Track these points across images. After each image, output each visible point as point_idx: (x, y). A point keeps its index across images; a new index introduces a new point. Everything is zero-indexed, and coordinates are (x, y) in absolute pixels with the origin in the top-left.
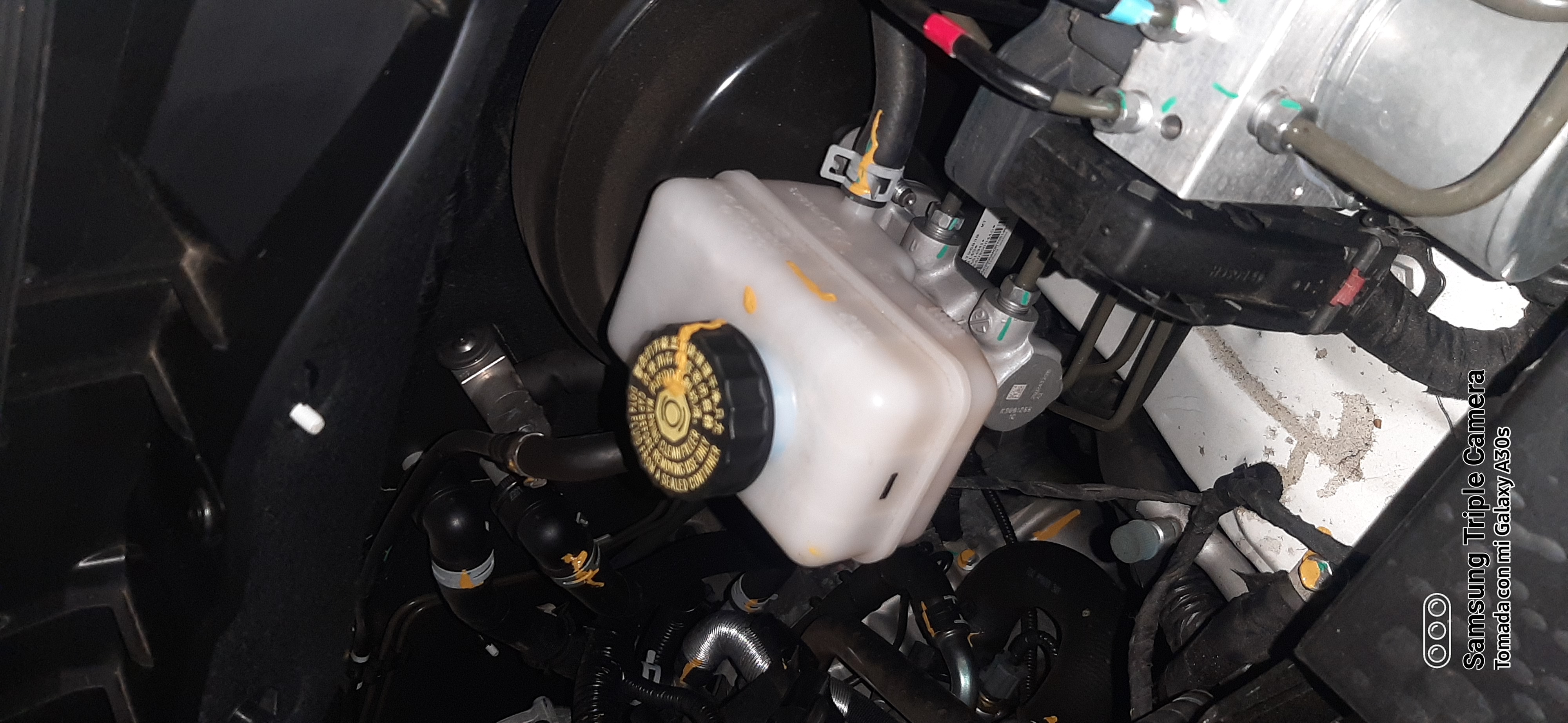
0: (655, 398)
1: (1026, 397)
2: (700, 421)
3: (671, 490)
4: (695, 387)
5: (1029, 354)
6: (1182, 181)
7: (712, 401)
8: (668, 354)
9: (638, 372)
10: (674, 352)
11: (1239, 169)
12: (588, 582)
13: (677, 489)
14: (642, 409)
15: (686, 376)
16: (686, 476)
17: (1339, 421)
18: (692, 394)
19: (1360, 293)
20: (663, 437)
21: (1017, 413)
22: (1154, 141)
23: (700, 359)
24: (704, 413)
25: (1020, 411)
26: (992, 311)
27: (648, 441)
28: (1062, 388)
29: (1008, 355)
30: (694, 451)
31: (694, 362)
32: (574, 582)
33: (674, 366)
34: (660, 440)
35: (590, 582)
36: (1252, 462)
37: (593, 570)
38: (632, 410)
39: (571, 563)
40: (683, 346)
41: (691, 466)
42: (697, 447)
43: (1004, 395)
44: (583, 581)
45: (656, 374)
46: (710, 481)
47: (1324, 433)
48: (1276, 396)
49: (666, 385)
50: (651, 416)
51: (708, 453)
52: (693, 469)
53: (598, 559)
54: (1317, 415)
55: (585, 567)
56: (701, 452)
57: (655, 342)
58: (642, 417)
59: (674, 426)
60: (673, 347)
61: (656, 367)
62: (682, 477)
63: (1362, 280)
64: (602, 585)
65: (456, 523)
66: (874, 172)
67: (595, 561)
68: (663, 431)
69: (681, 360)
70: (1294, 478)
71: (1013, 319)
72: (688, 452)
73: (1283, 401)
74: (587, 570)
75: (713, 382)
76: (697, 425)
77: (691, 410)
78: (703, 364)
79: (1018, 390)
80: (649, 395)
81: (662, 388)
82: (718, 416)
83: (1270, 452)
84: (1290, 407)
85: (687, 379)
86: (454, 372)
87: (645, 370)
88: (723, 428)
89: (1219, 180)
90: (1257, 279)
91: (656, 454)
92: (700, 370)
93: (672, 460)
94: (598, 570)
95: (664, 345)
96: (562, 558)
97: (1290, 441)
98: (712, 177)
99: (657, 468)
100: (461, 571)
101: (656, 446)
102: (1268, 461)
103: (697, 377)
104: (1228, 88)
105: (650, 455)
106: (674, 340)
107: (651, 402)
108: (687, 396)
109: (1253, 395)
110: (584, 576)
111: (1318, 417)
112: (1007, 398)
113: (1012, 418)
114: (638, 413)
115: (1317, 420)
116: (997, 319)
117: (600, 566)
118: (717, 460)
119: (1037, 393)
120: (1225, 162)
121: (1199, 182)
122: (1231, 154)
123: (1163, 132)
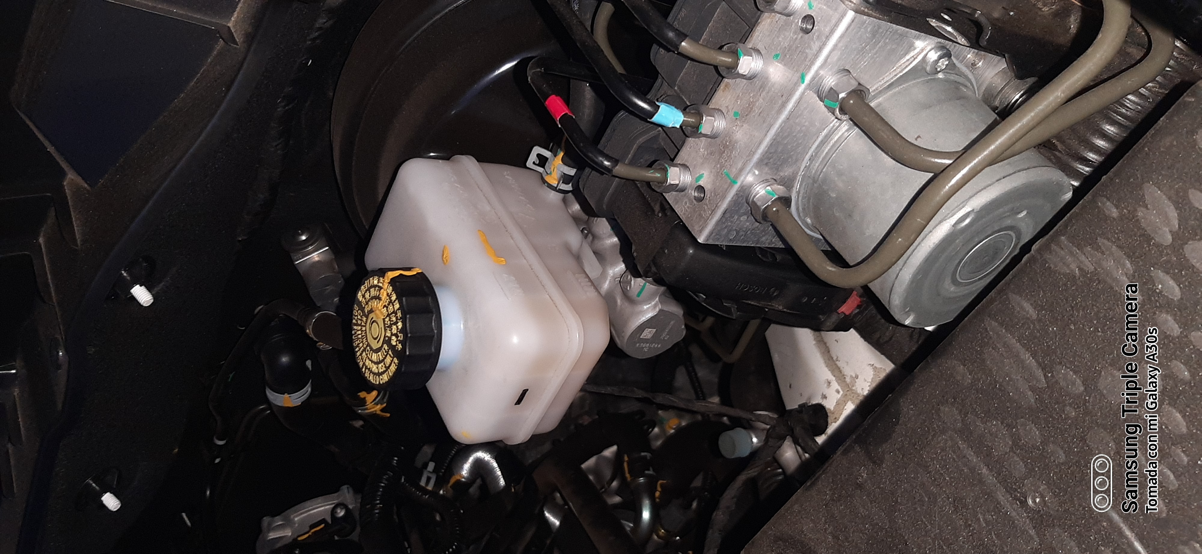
0: (367, 317)
1: (655, 338)
2: (390, 339)
3: (370, 381)
4: (388, 315)
5: (657, 310)
6: (701, 231)
7: (397, 327)
8: (377, 288)
9: (359, 295)
10: (381, 288)
11: (745, 226)
12: (377, 413)
13: (372, 381)
14: (359, 322)
15: (385, 306)
16: (379, 374)
17: (869, 384)
18: (388, 318)
19: (859, 307)
20: (368, 345)
21: (650, 348)
22: (689, 201)
23: (394, 297)
24: (392, 335)
25: (652, 346)
26: (634, 278)
27: (361, 345)
28: (684, 333)
29: (645, 307)
30: (385, 358)
31: (390, 298)
32: (367, 411)
33: (378, 298)
34: (367, 347)
35: (379, 412)
36: (814, 402)
37: (382, 404)
38: (354, 321)
39: (365, 398)
40: (386, 285)
41: (381, 368)
42: (386, 356)
43: (638, 335)
44: (373, 411)
45: (369, 301)
46: (392, 380)
47: (859, 391)
48: (835, 358)
49: (373, 309)
50: (364, 329)
51: (392, 361)
52: (382, 370)
53: (387, 397)
54: (857, 377)
55: (375, 402)
56: (388, 360)
57: (371, 279)
58: (360, 328)
59: (375, 339)
60: (380, 285)
61: (370, 296)
62: (374, 374)
63: (859, 299)
64: (388, 415)
65: (285, 359)
66: (562, 170)
67: (383, 398)
68: (369, 341)
69: (384, 296)
70: (835, 418)
71: (647, 284)
72: (381, 358)
73: (839, 364)
74: (377, 404)
75: (399, 314)
76: (387, 341)
77: (385, 330)
78: (395, 301)
79: (650, 332)
80: (364, 315)
81: (371, 311)
82: (399, 338)
83: (824, 397)
84: (841, 368)
85: (385, 308)
87: (364, 296)
88: (401, 347)
89: (729, 232)
90: (774, 293)
91: (364, 354)
92: (393, 305)
93: (372, 362)
94: (385, 405)
95: (376, 282)
96: (359, 394)
97: (838, 392)
98: (448, 159)
99: (364, 364)
100: (284, 394)
101: (364, 350)
102: (822, 403)
103: (391, 307)
104: (732, 176)
105: (361, 354)
106: (381, 279)
107: (364, 319)
108: (384, 319)
109: (823, 354)
110: (374, 408)
111: (857, 378)
112: (641, 337)
113: (646, 350)
114: (357, 325)
115: (856, 380)
116: (637, 283)
117: (388, 403)
118: (396, 367)
119: (664, 335)
120: (732, 222)
121: (712, 233)
122: (736, 217)
123: (695, 197)
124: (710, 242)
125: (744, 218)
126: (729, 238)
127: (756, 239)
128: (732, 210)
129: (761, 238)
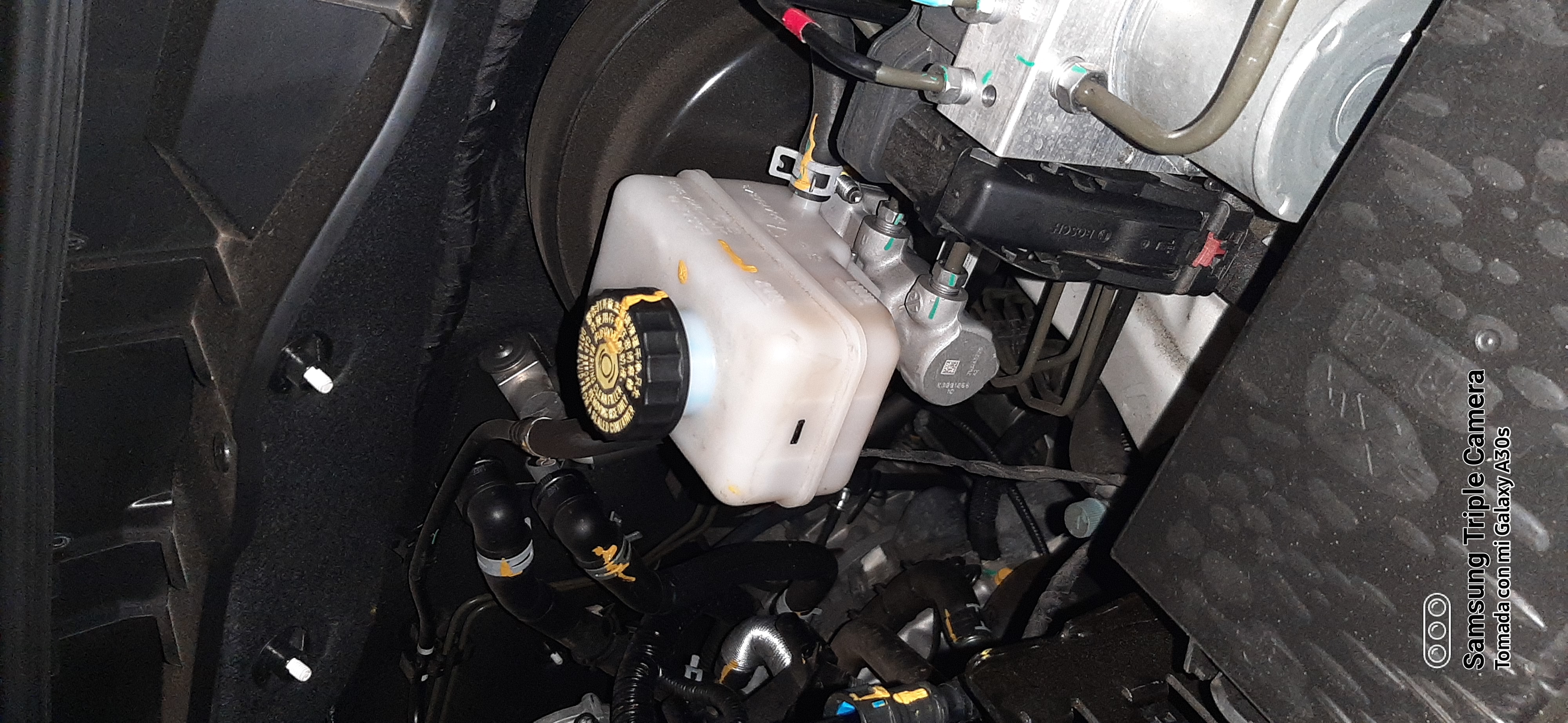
1: (961, 374)
3: (607, 433)
5: (958, 332)
6: (997, 142)
9: (583, 331)
11: (1053, 131)
12: (619, 576)
13: (610, 431)
18: (624, 355)
19: (1221, 256)
20: (600, 388)
21: (955, 389)
22: (977, 110)
25: (958, 387)
26: (923, 293)
28: (997, 365)
29: (942, 330)
34: (598, 390)
35: (621, 575)
37: (624, 565)
38: (579, 369)
39: (601, 555)
43: (938, 370)
44: (613, 574)
49: (605, 339)
50: (592, 371)
53: (629, 554)
55: (615, 560)
57: (595, 306)
59: (608, 377)
62: (614, 420)
63: (1220, 243)
64: (633, 579)
65: (497, 515)
66: (814, 169)
67: (625, 555)
68: (600, 383)
71: (942, 299)
74: (617, 564)
81: (602, 341)
86: (493, 375)
89: (1034, 140)
90: (1104, 237)
91: (596, 403)
93: (606, 407)
94: (628, 564)
96: (592, 551)
98: (674, 175)
99: (597, 414)
100: (500, 559)
104: (1027, 58)
105: (594, 406)
110: (614, 569)
113: (951, 393)
114: (584, 372)
116: (927, 300)
117: (631, 561)
119: (972, 370)
120: (1035, 124)
121: (1012, 141)
122: (1040, 116)
123: (983, 101)
124: (1012, 155)
125: (1050, 118)
126: (1035, 150)
127: (1070, 152)
128: (1033, 104)
129: (1076, 150)
